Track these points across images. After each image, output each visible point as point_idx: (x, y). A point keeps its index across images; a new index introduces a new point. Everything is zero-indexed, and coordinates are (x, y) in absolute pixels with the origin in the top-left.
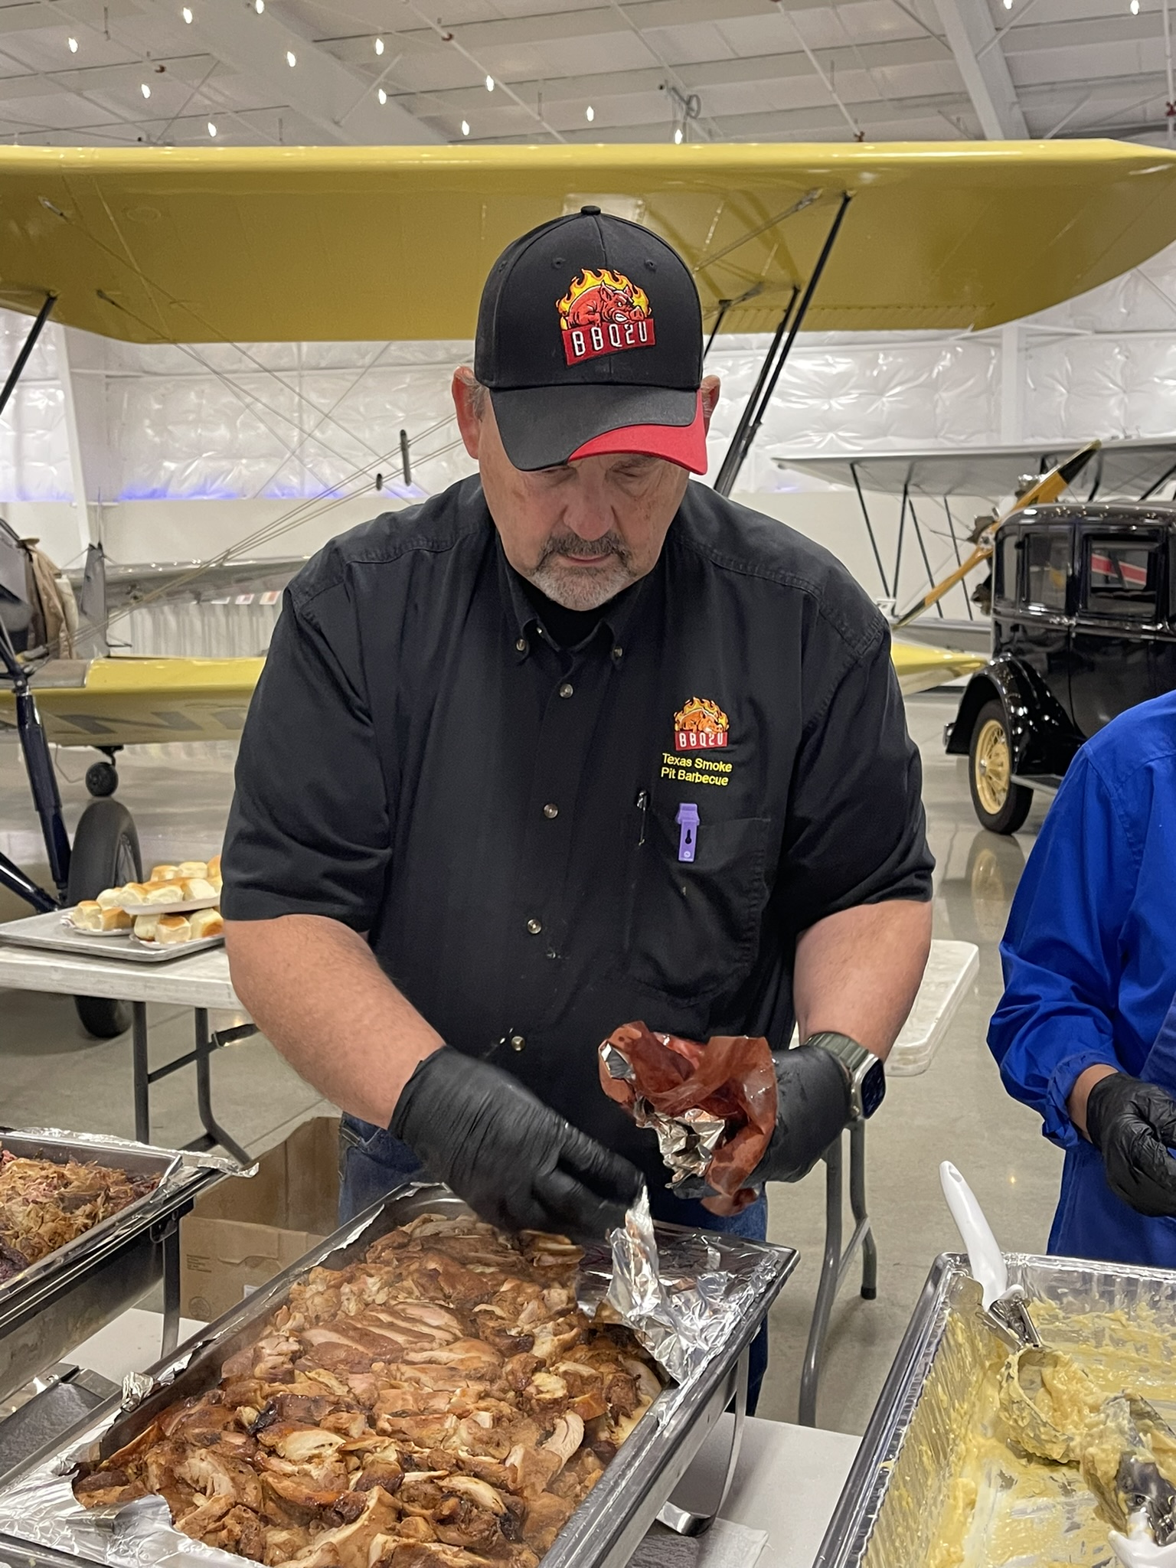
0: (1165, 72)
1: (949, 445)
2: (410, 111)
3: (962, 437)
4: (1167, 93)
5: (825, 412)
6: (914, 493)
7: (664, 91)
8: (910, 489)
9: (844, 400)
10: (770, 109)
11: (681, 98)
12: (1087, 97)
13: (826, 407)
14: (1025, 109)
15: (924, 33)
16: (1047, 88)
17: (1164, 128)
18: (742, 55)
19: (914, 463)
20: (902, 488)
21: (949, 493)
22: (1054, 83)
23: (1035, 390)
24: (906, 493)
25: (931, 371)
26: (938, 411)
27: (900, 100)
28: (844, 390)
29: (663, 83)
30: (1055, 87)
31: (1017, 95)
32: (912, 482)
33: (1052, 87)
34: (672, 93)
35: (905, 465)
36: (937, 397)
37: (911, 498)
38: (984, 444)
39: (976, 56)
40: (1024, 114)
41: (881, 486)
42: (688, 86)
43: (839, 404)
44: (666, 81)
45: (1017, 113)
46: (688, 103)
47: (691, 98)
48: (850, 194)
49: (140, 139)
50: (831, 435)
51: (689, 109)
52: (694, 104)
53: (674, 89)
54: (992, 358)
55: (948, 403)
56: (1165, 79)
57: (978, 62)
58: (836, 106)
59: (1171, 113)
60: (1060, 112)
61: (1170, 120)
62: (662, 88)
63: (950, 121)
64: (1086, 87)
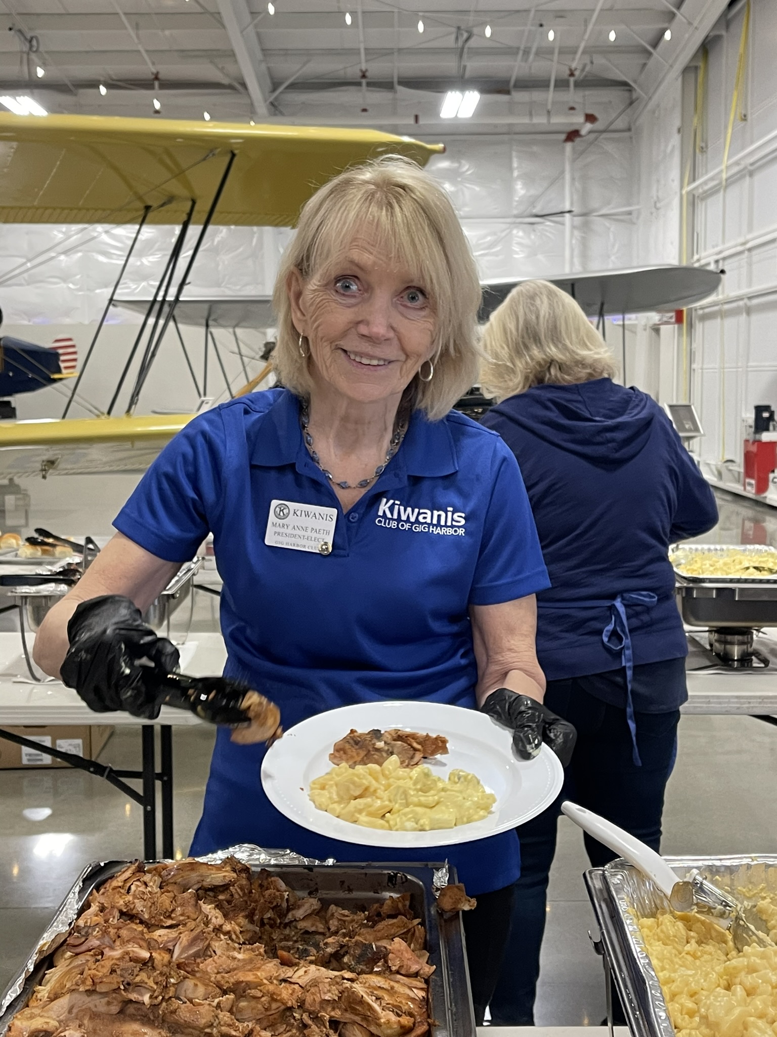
0: (359, 49)
1: (229, 293)
3: (238, 287)
4: (360, 63)
5: (138, 266)
6: (215, 326)
7: (12, 32)
8: (210, 323)
9: (151, 259)
10: (88, 49)
11: (26, 39)
12: (308, 61)
13: (139, 263)
14: (269, 65)
15: (200, 10)
16: (281, 52)
17: (359, 84)
18: (71, 11)
19: (212, 304)
20: (204, 322)
21: (236, 326)
22: (287, 50)
24: (207, 326)
25: (213, 240)
26: (220, 268)
27: (183, 51)
28: (151, 252)
29: (10, 26)
30: (289, 52)
31: (265, 55)
32: (211, 318)
33: (286, 53)
34: (18, 33)
35: (206, 306)
36: (218, 259)
37: (213, 330)
38: (253, 293)
39: (242, 32)
40: (269, 68)
41: (191, 320)
42: (30, 29)
43: (149, 262)
44: (14, 24)
45: (263, 67)
46: (30, 41)
47: (32, 38)
48: (236, 152)
50: (144, 284)
51: (31, 47)
52: (34, 43)
53: (20, 31)
54: (254, 233)
55: (226, 263)
56: (359, 54)
57: (243, 36)
58: (139, 51)
59: (364, 76)
60: (292, 69)
61: (364, 81)
62: (10, 29)
63: (218, 68)
64: (308, 54)
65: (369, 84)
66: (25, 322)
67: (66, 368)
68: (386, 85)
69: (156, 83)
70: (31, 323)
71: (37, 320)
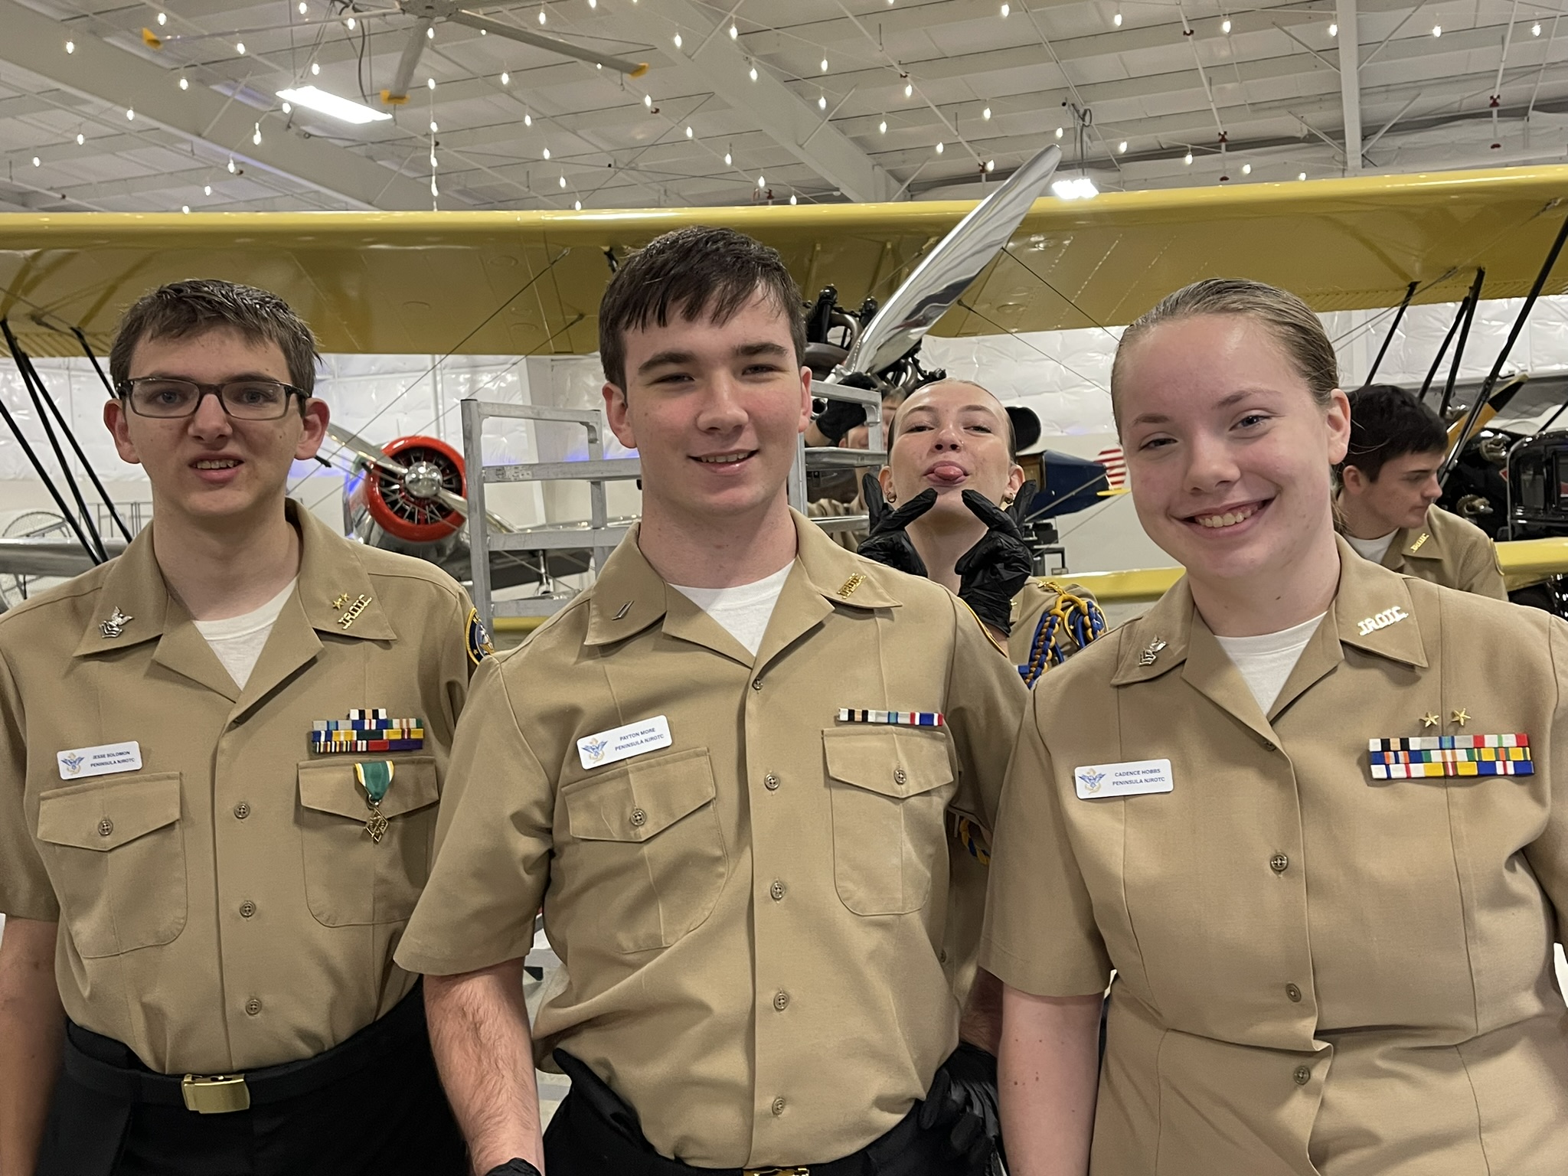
0: (1496, 72)
2: (843, 132)
7: (1066, 107)
11: (1079, 114)
12: (1420, 95)
16: (1383, 89)
17: (1490, 115)
18: (1133, 76)
23: (1376, 335)
29: (1063, 101)
30: (1391, 88)
33: (1388, 88)
34: (1070, 108)
42: (1085, 102)
44: (1067, 99)
46: (1083, 116)
47: (1085, 112)
49: (610, 166)
51: (1084, 121)
52: (1087, 117)
53: (1072, 106)
56: (1495, 76)
57: (1358, 69)
59: (1495, 104)
60: (1395, 108)
61: (1495, 110)
62: (1064, 104)
63: (1298, 118)
64: (1417, 86)
65: (1500, 114)
66: (1059, 434)
67: (1113, 483)
68: (1518, 112)
69: (1223, 145)
70: (1064, 434)
71: (1069, 430)
